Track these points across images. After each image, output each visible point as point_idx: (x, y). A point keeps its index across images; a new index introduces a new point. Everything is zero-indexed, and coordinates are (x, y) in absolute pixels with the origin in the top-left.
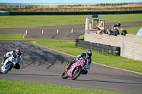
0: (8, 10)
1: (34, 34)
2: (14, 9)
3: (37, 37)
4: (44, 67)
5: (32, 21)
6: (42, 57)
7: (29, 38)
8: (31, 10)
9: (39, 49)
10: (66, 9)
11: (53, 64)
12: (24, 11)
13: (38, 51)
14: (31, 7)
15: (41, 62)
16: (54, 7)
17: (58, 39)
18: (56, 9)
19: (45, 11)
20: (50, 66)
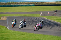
0: (34, 4)
1: (45, 14)
2: (36, 4)
3: (46, 15)
4: (49, 28)
5: (44, 8)
6: (48, 24)
7: (43, 15)
8: (43, 4)
9: (47, 20)
10: (59, 3)
11: (53, 27)
12: (41, 4)
13: (46, 21)
14: (43, 2)
15: (48, 26)
16: (54, 2)
17: (55, 16)
18: (55, 3)
19: (50, 4)
20: (52, 28)
